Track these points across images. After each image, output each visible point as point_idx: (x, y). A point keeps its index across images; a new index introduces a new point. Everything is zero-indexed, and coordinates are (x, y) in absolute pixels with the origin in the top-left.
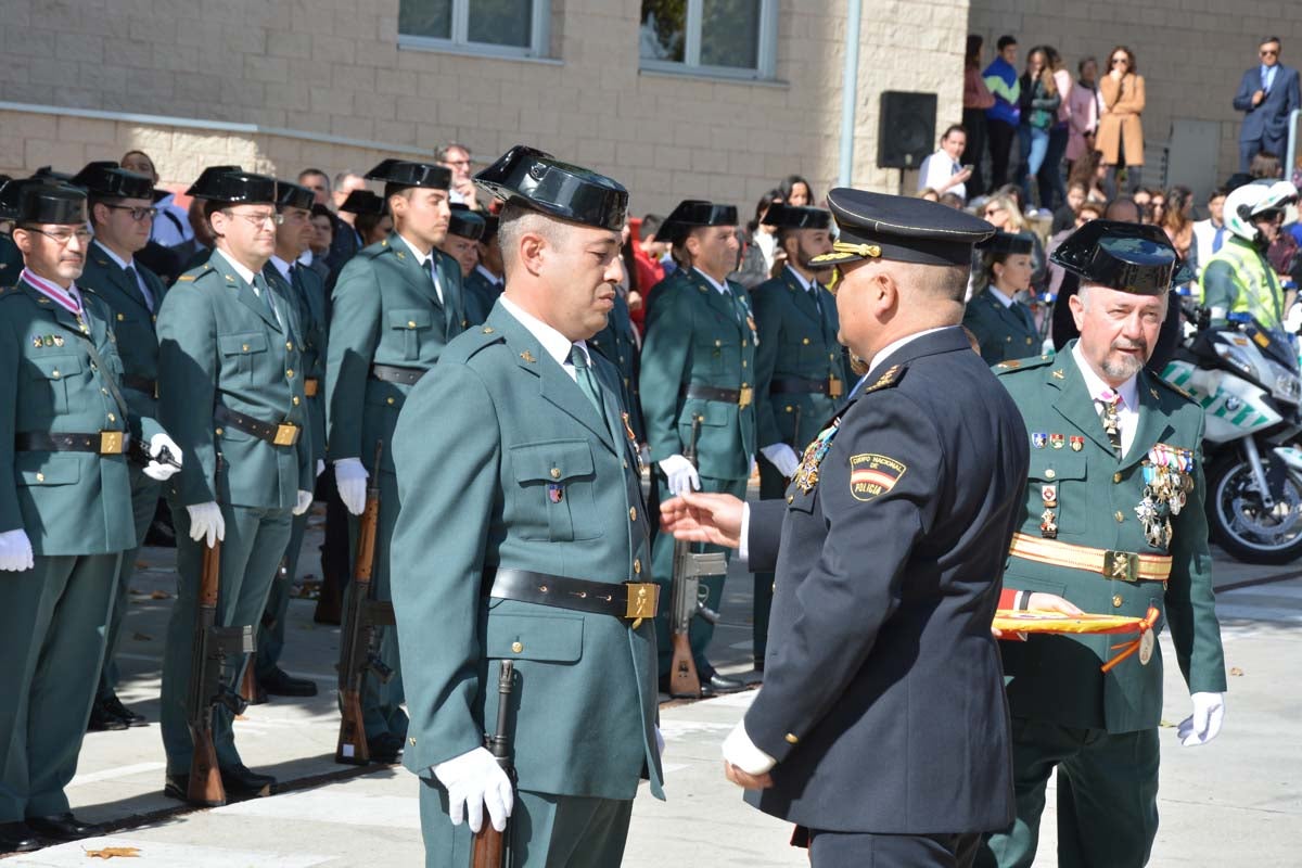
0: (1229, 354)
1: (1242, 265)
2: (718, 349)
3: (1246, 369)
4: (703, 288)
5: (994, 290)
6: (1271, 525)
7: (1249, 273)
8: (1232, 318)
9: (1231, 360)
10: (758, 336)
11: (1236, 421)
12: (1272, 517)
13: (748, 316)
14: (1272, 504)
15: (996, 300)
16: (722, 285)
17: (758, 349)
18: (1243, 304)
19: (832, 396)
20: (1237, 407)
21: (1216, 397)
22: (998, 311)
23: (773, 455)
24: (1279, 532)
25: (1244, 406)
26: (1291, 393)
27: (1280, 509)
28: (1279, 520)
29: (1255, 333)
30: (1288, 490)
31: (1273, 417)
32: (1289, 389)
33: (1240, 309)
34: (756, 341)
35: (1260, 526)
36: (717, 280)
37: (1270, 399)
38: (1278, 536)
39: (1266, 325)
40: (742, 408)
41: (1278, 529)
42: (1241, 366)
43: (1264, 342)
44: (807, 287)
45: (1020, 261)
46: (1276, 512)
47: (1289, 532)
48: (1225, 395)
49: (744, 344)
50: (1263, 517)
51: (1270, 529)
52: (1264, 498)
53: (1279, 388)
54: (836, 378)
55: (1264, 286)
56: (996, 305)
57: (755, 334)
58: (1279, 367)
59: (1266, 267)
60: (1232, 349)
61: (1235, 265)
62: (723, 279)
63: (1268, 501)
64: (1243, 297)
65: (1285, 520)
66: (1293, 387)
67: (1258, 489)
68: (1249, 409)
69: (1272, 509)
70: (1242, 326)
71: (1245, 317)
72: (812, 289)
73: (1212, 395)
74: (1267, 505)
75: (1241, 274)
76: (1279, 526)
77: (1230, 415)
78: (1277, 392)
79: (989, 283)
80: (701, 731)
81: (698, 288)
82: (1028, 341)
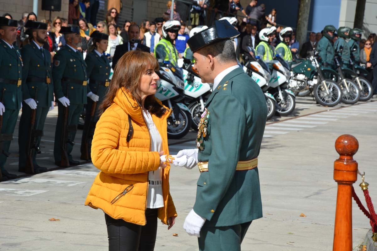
0: (164, 74)
1: (167, 46)
2: (10, 67)
3: (168, 79)
4: (5, 46)
5: (96, 51)
6: (175, 127)
7: (169, 48)
8: (164, 62)
9: (164, 76)
10: (23, 63)
11: (165, 95)
12: (175, 124)
13: (20, 56)
14: (175, 120)
15: (97, 54)
16: (11, 45)
17: (23, 67)
18: (167, 58)
19: (47, 83)
20: (166, 90)
21: (160, 87)
22: (97, 58)
23: (28, 102)
24: (177, 129)
25: (168, 90)
26: (181, 86)
27: (178, 122)
28: (177, 125)
29: (171, 67)
30: (180, 116)
31: (177, 94)
32: (181, 85)
33: (167, 60)
34: (22, 65)
35: (172, 127)
36: (10, 44)
37: (175, 88)
38: (177, 131)
39: (174, 65)
40: (18, 86)
41: (177, 128)
42: (167, 78)
43: (174, 70)
44: (39, 48)
45: (105, 42)
46: (176, 123)
47: (180, 129)
48: (162, 86)
49: (19, 65)
50: (172, 125)
51: (175, 128)
52: (173, 119)
53: (178, 85)
54: (48, 78)
55: (173, 53)
56: (97, 56)
57: (22, 62)
58: (178, 78)
59: (173, 47)
60: (164, 72)
61: (165, 46)
62: (12, 44)
63: (174, 119)
64: (167, 56)
65: (179, 125)
66: (182, 84)
67: (171, 116)
68: (169, 91)
69: (175, 122)
70: (167, 65)
71: (168, 62)
72: (41, 49)
73: (159, 86)
74: (174, 121)
75: (167, 49)
76: (177, 127)
77: (164, 93)
78: (177, 86)
79: (94, 49)
80: (5, 191)
81: (3, 46)
82: (107, 68)
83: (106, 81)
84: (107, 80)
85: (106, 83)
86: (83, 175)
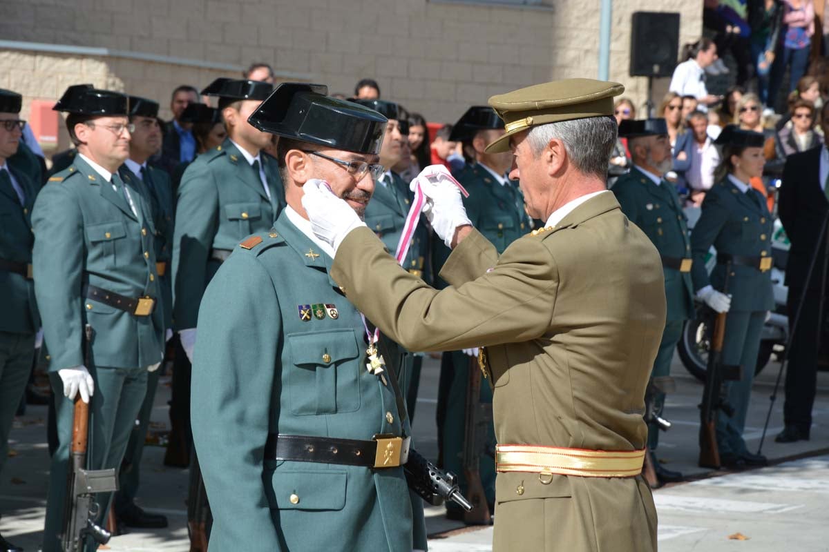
2: (501, 231)
15: (734, 187)
16: (503, 177)
22: (736, 196)
36: (499, 175)
45: (754, 153)
79: (728, 173)
81: (483, 181)
82: (763, 221)
83: (761, 257)
84: (764, 253)
85: (763, 260)
86: (701, 509)
